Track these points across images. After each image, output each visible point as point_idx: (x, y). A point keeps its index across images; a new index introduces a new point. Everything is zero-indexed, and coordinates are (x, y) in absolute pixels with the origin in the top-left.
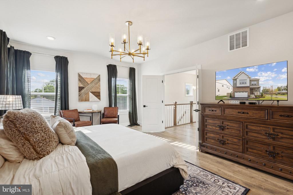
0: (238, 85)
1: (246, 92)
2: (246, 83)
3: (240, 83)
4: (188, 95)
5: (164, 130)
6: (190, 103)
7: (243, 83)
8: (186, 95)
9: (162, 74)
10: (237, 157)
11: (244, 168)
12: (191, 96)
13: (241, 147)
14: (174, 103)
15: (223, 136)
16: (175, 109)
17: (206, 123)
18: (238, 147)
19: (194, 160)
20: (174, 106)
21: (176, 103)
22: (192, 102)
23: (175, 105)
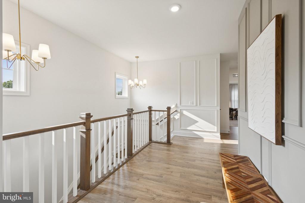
4: (119, 96)
6: (126, 113)
8: (117, 96)
12: (124, 98)
14: (82, 118)
16: (84, 136)
20: (82, 126)
21: (89, 116)
22: (132, 110)
23: (84, 124)
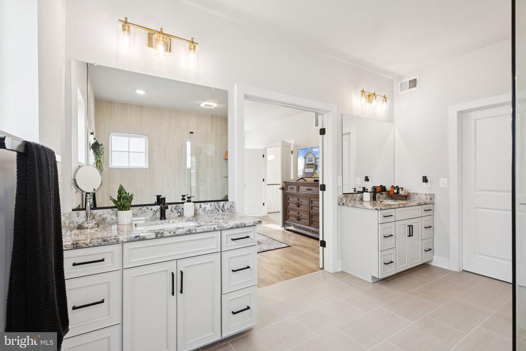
0: (307, 163)
1: (312, 168)
2: (312, 161)
3: (309, 161)
5: (266, 214)
7: (310, 161)
9: (262, 147)
10: (300, 228)
11: (308, 238)
13: (308, 221)
15: (299, 213)
17: (288, 201)
18: (306, 221)
19: (279, 237)
